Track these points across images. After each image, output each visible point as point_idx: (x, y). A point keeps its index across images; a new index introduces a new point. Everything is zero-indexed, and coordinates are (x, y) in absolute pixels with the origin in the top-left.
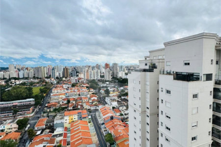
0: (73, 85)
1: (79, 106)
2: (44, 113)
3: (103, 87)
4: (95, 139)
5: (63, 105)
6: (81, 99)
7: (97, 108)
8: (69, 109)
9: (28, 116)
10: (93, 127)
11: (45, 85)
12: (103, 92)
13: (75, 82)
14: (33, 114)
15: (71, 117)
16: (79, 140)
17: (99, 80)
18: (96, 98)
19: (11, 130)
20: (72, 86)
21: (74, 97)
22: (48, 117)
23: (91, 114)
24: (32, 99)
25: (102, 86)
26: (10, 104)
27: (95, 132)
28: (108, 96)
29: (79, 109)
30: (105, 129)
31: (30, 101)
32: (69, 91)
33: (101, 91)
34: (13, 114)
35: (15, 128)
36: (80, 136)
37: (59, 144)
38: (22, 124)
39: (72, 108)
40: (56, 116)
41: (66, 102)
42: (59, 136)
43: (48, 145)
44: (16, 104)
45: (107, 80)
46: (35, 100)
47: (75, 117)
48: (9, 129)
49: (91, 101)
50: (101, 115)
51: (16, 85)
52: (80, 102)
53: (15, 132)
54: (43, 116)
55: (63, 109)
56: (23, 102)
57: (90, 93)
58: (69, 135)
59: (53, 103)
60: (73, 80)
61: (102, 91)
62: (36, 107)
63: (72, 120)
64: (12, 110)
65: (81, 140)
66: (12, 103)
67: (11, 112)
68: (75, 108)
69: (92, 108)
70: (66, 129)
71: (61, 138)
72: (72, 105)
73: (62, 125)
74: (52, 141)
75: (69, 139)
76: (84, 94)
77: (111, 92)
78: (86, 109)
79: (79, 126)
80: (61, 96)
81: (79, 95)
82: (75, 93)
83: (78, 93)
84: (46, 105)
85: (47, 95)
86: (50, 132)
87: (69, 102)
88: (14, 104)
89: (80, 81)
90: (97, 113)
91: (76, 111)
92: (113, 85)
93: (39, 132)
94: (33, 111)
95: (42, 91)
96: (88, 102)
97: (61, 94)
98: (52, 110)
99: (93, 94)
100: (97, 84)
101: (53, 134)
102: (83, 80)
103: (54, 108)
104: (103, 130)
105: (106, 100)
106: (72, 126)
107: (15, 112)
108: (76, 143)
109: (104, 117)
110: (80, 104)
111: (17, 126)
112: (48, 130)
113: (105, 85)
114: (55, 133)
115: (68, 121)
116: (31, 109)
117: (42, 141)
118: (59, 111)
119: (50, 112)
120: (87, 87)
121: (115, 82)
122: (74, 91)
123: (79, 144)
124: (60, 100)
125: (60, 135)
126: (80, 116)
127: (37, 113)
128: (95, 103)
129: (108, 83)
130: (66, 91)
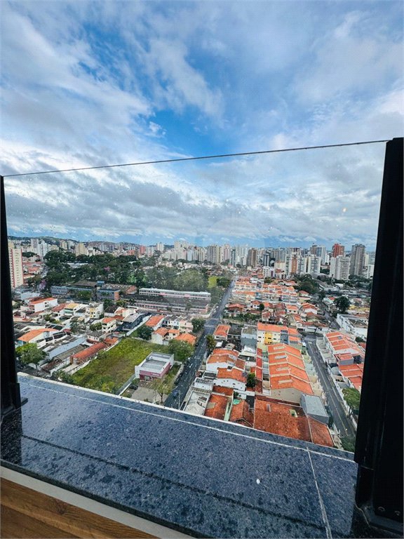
0: (267, 281)
1: (281, 320)
2: (224, 317)
3: (330, 292)
4: (317, 387)
5: (253, 311)
6: (284, 307)
7: (318, 331)
8: (263, 320)
9: (203, 316)
10: (312, 365)
11: (222, 275)
12: (331, 302)
13: (269, 275)
14: (209, 315)
15: (269, 335)
16: (284, 378)
17: (319, 278)
18: (315, 312)
19: (184, 330)
20: (265, 282)
21: (271, 302)
22: (231, 324)
23: (306, 339)
24: (206, 293)
25: (326, 289)
26: (181, 294)
27: (316, 376)
28: (344, 312)
29: (280, 324)
30: (338, 377)
31: (205, 296)
32: (262, 290)
33: (325, 299)
34: (186, 309)
35: (189, 328)
36: (287, 372)
37: (249, 372)
38: (198, 326)
39: (268, 320)
40: (243, 326)
41: (257, 308)
42: (250, 360)
43: (235, 367)
44: (188, 296)
45: (338, 278)
46: (211, 296)
47: (276, 337)
48: (183, 327)
49: (305, 315)
50: (329, 346)
51: (184, 269)
52: (282, 313)
53: (190, 333)
54: (223, 322)
55: (254, 318)
56: (196, 295)
57: (302, 299)
58: (265, 363)
59: (238, 305)
60: (268, 271)
61: (329, 301)
62: (212, 306)
63: (270, 341)
64: (185, 303)
65: (290, 381)
66: (184, 294)
67: (183, 306)
68: (273, 321)
69: (307, 329)
70: (260, 351)
71: (253, 364)
72: (267, 315)
73: (253, 344)
74: (240, 364)
75: (266, 371)
76: (288, 299)
77: (352, 306)
78: (295, 327)
79: (284, 354)
80: (247, 296)
81: (280, 300)
82: (273, 295)
83: (278, 296)
84: (227, 306)
85: (227, 291)
86: (235, 348)
87: (262, 307)
88: (186, 296)
89: (280, 274)
90: (318, 342)
91: (277, 326)
92: (355, 292)
93: (219, 344)
94: (209, 311)
95: (219, 283)
96: (298, 315)
97: (248, 293)
98: (235, 316)
99: (307, 301)
100: (317, 285)
101: (240, 353)
102: (285, 273)
103: (239, 312)
104: (334, 377)
105: (338, 320)
106: (271, 349)
107: (189, 307)
108: (281, 382)
109: (335, 352)
110: (284, 316)
111: (192, 326)
112: (232, 345)
113: (335, 289)
114: (243, 353)
115: (262, 340)
116: (207, 306)
117: (226, 358)
118: (246, 321)
119: (232, 317)
120: (295, 287)
121: (359, 286)
122: (271, 292)
123: (287, 386)
124: (247, 301)
125: (252, 359)
126: (284, 338)
127: (214, 315)
128: (314, 320)
129: (341, 285)
130: (257, 289)
